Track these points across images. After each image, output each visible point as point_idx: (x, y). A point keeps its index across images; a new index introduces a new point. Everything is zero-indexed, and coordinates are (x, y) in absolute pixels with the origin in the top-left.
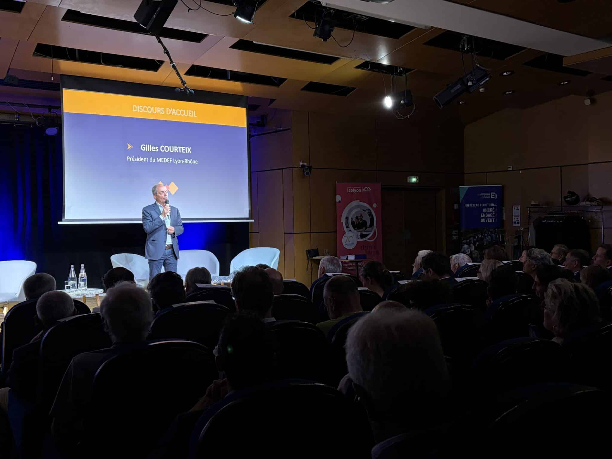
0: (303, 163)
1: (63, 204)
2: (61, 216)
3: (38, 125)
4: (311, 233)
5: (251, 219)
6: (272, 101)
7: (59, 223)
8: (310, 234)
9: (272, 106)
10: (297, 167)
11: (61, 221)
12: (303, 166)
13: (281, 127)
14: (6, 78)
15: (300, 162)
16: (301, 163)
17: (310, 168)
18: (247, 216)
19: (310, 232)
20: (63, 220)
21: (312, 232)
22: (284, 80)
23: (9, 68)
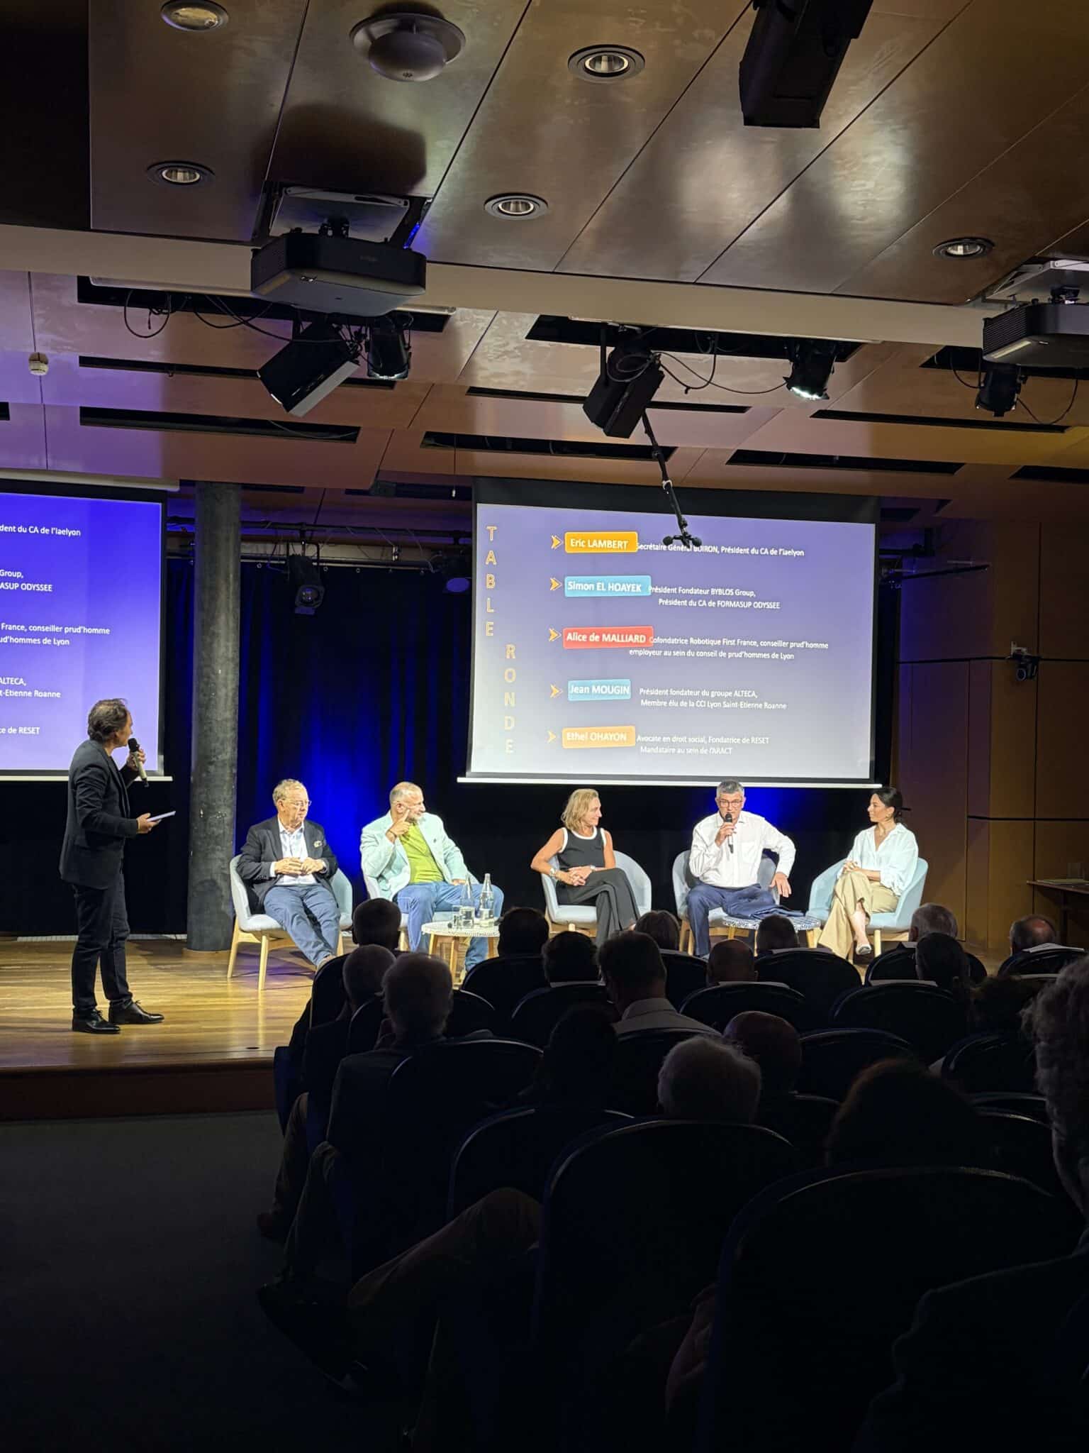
0: (1019, 648)
1: (469, 742)
2: (463, 767)
3: (432, 571)
4: (1034, 819)
5: (876, 782)
6: (943, 503)
7: (460, 780)
8: (1032, 822)
9: (940, 514)
10: (1003, 658)
11: (464, 775)
12: (1017, 656)
13: (969, 560)
14: (372, 487)
15: (1012, 645)
16: (1014, 648)
17: (1035, 660)
18: (867, 776)
19: (1033, 817)
20: (467, 773)
21: (1037, 817)
22: (960, 465)
23: (378, 471)
